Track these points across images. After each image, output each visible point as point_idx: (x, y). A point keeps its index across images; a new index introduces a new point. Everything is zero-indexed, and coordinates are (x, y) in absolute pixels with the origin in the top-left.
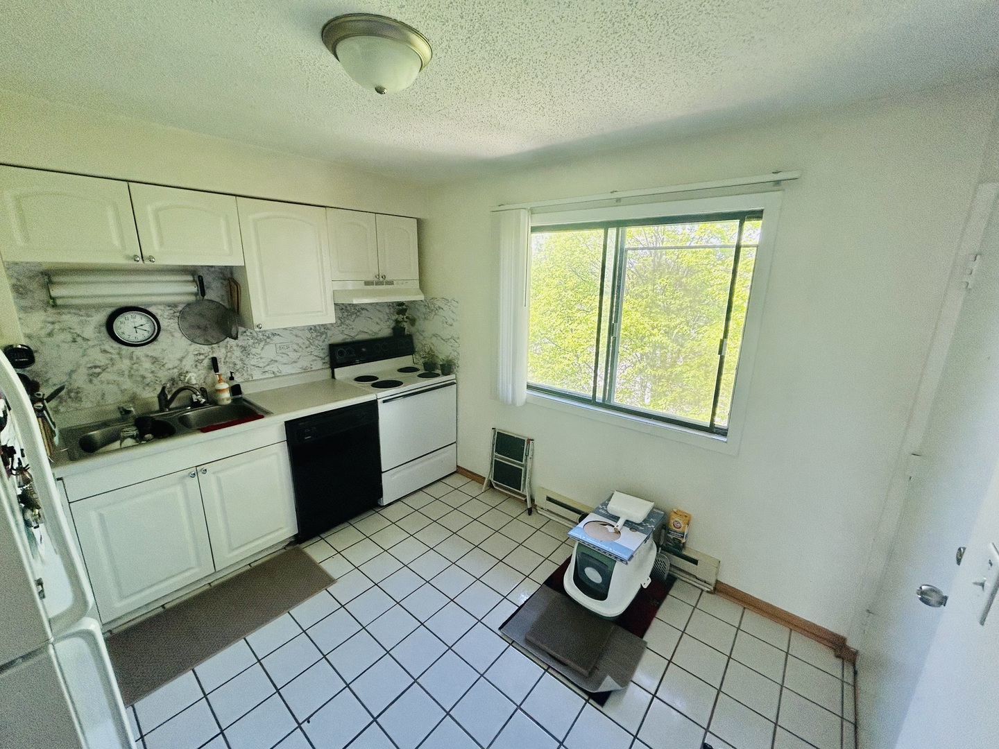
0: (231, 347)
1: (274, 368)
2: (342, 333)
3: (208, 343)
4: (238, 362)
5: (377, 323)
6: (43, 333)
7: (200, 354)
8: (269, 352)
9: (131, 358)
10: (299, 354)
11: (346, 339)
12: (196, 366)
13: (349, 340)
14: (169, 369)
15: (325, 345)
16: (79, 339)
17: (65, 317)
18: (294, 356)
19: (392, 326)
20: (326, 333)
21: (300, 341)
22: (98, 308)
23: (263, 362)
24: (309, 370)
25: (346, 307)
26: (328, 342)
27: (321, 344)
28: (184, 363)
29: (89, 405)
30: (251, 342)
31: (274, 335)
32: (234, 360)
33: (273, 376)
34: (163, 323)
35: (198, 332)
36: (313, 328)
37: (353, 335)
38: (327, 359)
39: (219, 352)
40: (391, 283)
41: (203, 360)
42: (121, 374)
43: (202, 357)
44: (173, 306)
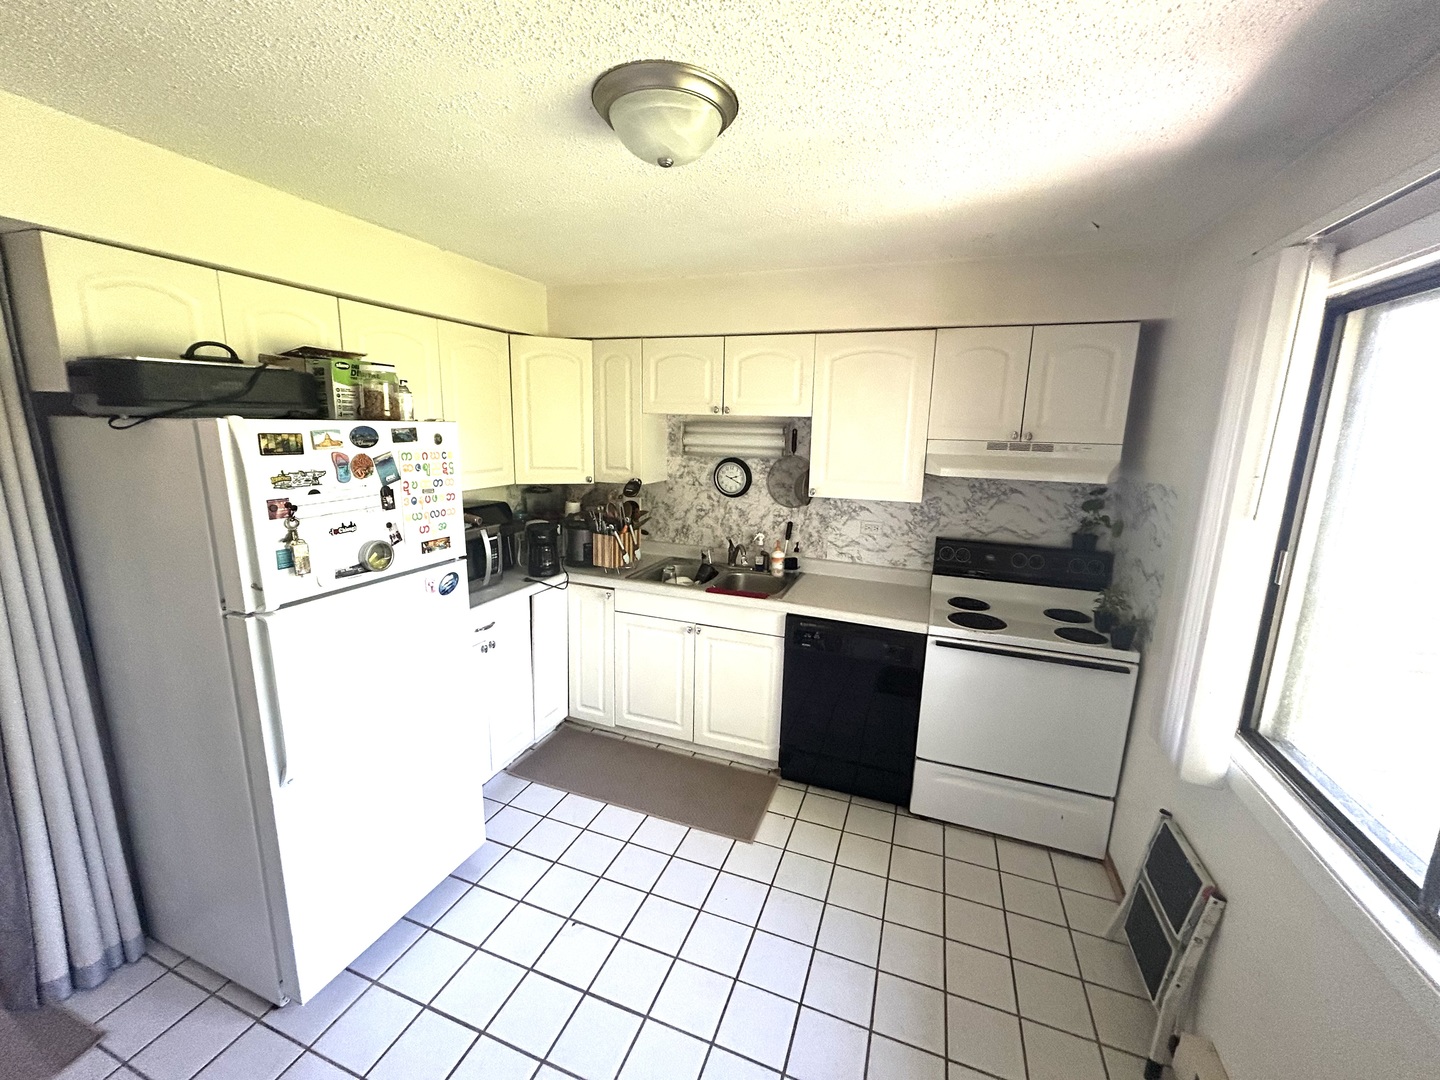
0: (810, 515)
1: (853, 551)
2: (966, 524)
3: (789, 505)
4: (815, 535)
5: (1040, 520)
6: (679, 474)
7: (779, 516)
8: (852, 530)
9: (725, 508)
10: (890, 541)
11: (970, 534)
12: (774, 527)
13: (976, 536)
14: (751, 525)
15: (932, 538)
16: (697, 483)
17: (692, 463)
18: (883, 542)
19: (1074, 529)
20: (938, 519)
21: (894, 523)
22: (713, 456)
23: (843, 541)
24: (901, 566)
25: (981, 484)
26: (937, 534)
27: (926, 533)
28: (764, 522)
29: (692, 542)
30: (833, 512)
31: (862, 508)
32: (810, 530)
33: (851, 561)
34: (755, 477)
35: (782, 491)
36: (918, 508)
37: (984, 530)
38: (931, 559)
39: (798, 519)
40: (1049, 448)
41: (780, 523)
42: (717, 519)
43: (780, 519)
44: (765, 460)
